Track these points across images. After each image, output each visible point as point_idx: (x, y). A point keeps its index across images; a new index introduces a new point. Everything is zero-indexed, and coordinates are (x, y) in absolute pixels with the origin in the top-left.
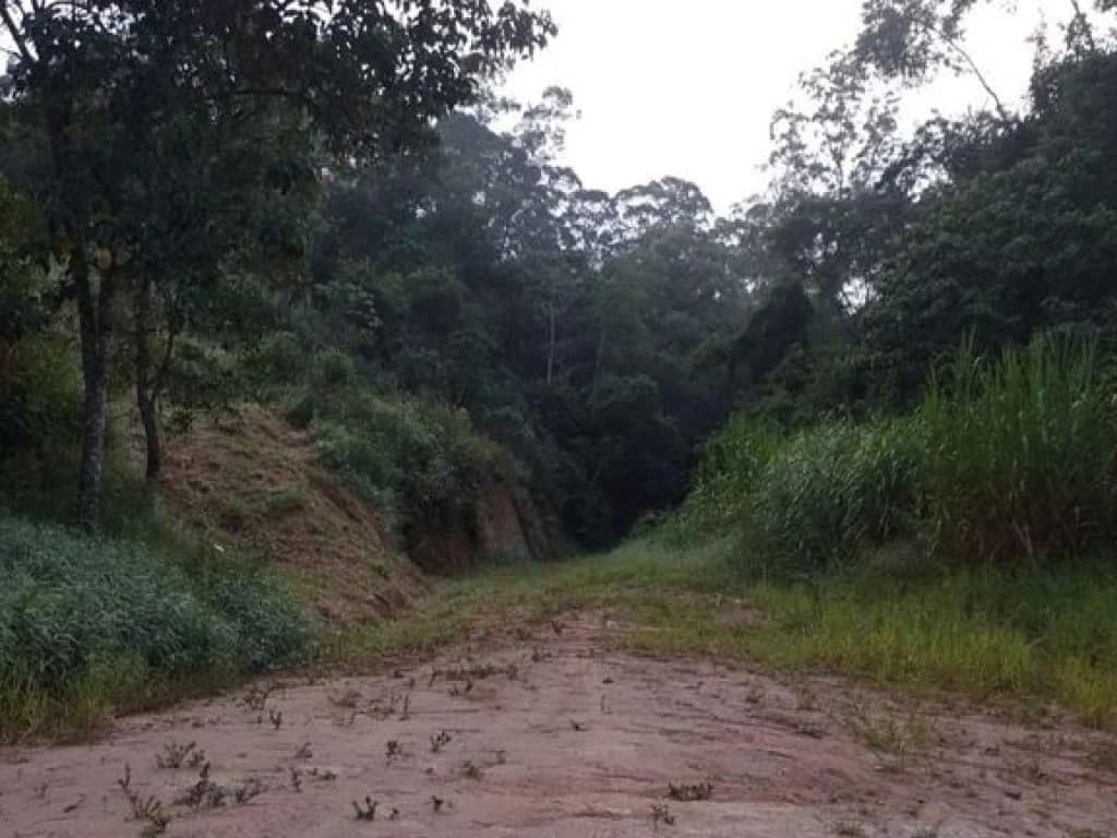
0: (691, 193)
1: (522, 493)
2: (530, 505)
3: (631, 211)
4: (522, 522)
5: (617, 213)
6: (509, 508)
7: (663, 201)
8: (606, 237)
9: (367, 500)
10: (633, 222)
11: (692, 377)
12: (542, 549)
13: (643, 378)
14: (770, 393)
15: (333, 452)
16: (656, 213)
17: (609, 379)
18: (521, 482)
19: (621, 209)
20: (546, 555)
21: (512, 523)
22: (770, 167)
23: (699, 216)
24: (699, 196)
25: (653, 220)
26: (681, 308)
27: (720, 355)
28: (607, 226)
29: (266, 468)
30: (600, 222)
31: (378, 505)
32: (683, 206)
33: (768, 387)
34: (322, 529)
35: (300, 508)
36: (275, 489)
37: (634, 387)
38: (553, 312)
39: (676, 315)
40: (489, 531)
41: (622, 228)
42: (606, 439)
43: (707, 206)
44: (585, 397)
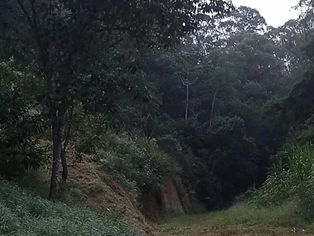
0: (255, 15)
1: (178, 179)
2: (182, 185)
3: (222, 25)
4: (179, 194)
5: (215, 26)
6: (173, 188)
7: (239, 19)
8: (210, 38)
9: (125, 186)
10: (223, 30)
11: (263, 118)
12: (189, 208)
13: (237, 118)
14: (306, 128)
15: (108, 164)
16: (236, 25)
17: (218, 119)
18: (178, 173)
19: (217, 24)
20: (191, 211)
21: (175, 195)
22: (299, 8)
23: (259, 27)
24: (259, 16)
25: (234, 30)
26: (252, 79)
27: (277, 107)
28: (209, 33)
29: (83, 173)
30: (206, 32)
31: (130, 188)
32: (250, 22)
33: (305, 125)
34: (113, 201)
35: (102, 191)
36: (90, 183)
37: (232, 123)
38: (188, 83)
39: (251, 83)
40: (166, 200)
41: (218, 33)
42: (218, 150)
43: (263, 21)
44: (206, 127)
